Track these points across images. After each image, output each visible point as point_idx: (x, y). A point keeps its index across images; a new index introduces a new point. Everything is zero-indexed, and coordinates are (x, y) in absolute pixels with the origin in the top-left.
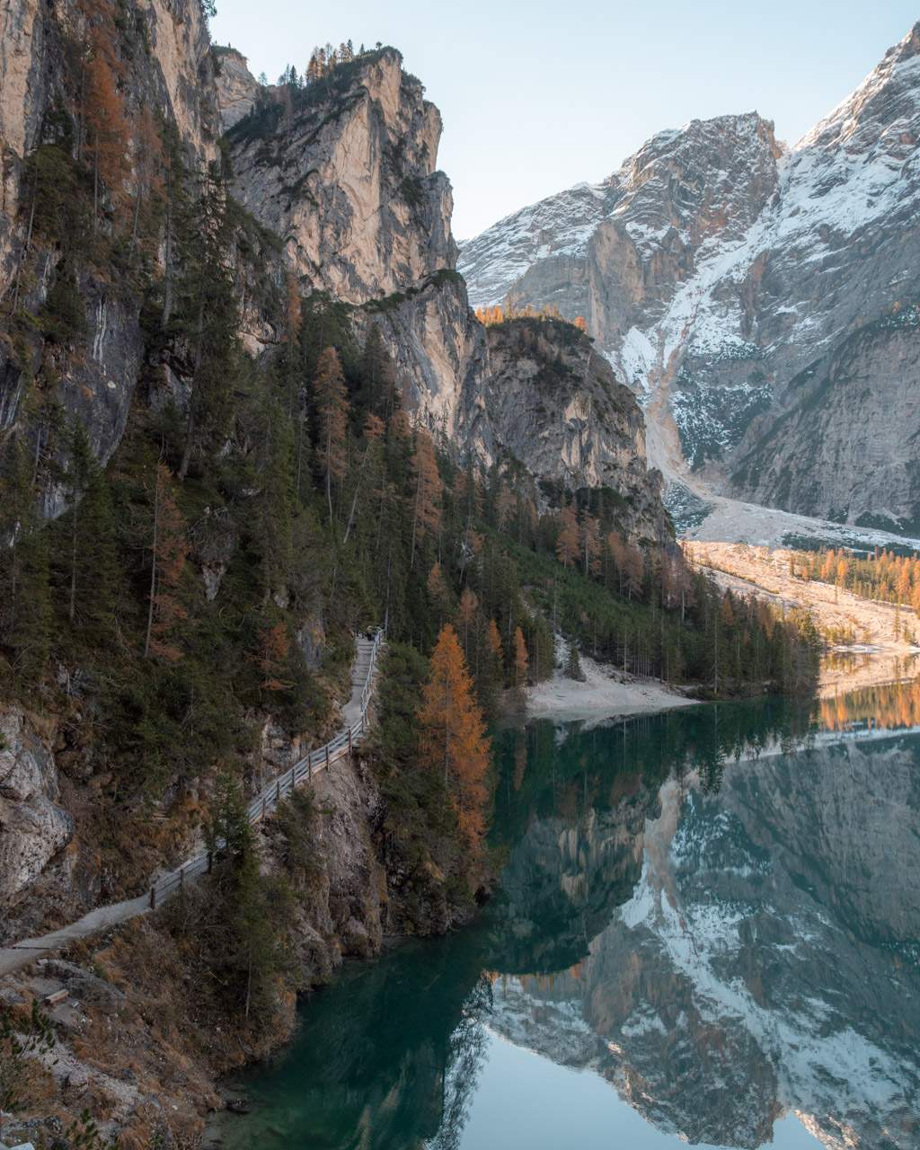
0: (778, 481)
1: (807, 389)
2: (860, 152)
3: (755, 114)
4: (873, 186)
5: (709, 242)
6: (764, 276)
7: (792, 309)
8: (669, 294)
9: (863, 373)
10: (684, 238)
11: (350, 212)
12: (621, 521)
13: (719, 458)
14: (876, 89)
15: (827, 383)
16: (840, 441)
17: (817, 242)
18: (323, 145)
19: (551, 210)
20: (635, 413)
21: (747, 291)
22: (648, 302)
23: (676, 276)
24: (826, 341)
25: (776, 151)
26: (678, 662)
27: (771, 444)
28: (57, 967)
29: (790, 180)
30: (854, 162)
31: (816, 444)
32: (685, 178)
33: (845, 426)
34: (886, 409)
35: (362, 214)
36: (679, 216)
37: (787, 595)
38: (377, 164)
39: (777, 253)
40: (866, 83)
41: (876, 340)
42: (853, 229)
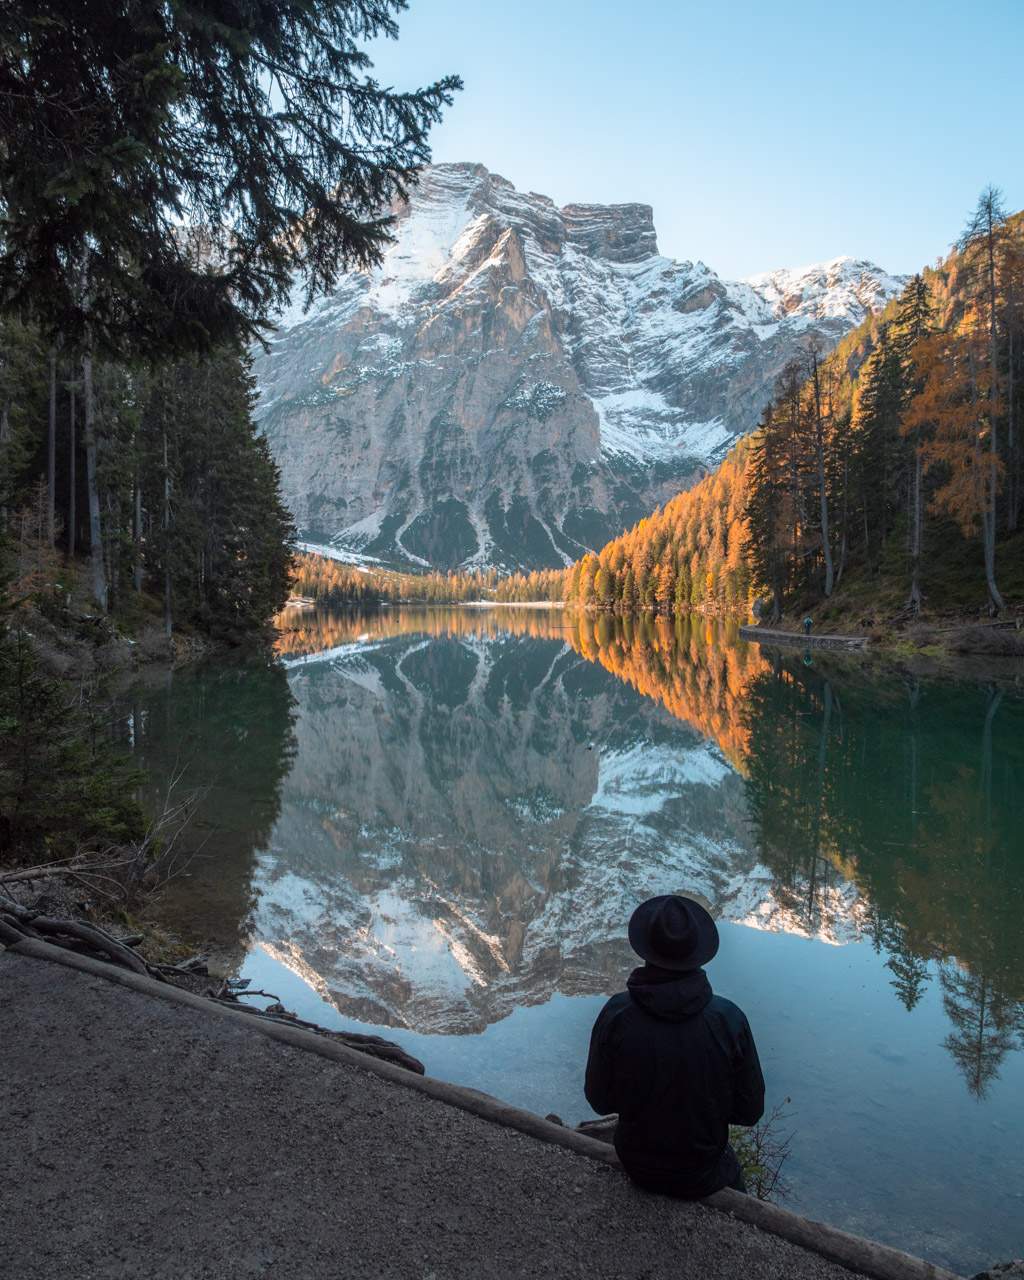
9: (283, 433)
24: (269, 405)
34: (296, 458)
41: (292, 413)
42: (291, 326)
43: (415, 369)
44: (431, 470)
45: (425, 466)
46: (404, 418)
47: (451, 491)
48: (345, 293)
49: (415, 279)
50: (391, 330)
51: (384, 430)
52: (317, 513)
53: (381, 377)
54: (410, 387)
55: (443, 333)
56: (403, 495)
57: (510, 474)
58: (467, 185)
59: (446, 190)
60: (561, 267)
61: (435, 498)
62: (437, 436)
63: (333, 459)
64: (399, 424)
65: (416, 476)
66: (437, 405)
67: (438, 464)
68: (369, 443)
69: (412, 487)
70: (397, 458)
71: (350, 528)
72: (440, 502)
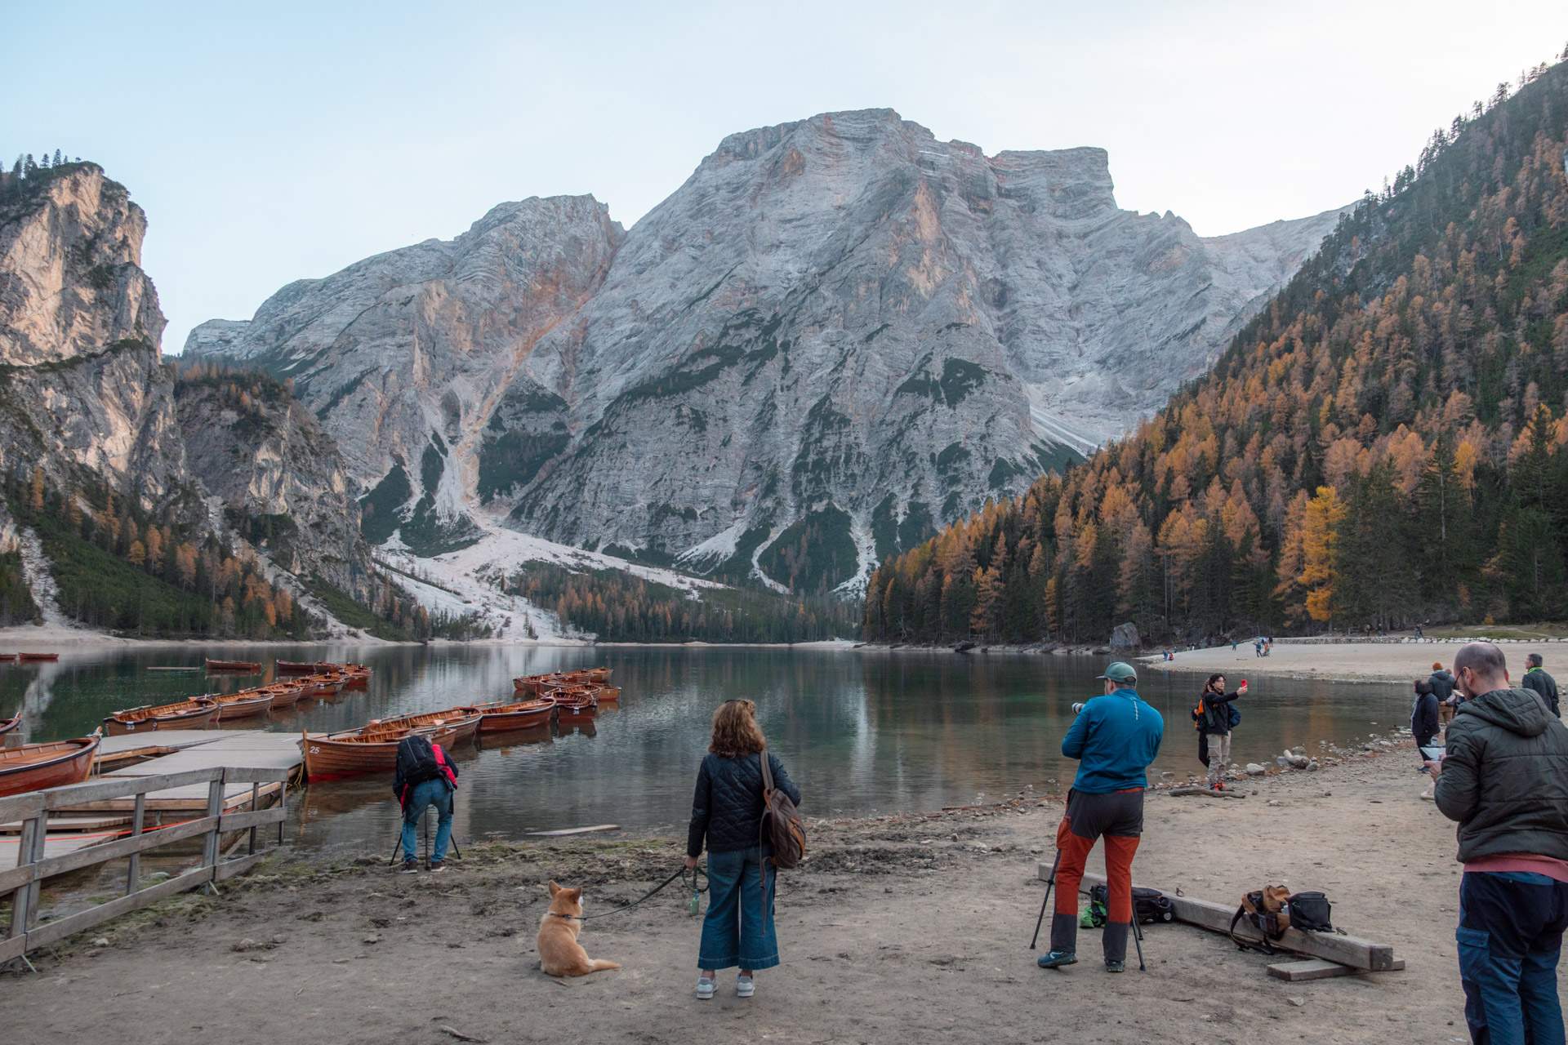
0: (548, 514)
3: (591, 197)
4: (677, 272)
5: (540, 305)
6: (585, 339)
9: (623, 429)
10: (516, 300)
11: (26, 294)
13: (508, 494)
16: (599, 485)
17: (627, 314)
19: (401, 261)
20: (334, 456)
21: (567, 351)
22: (474, 353)
23: (506, 333)
27: (547, 485)
31: (580, 485)
32: (521, 247)
33: (605, 472)
34: (637, 459)
35: (40, 295)
36: (513, 280)
39: (596, 321)
41: (635, 403)
42: (654, 307)
44: (806, 472)
45: (798, 468)
46: (774, 407)
47: (830, 497)
51: (749, 423)
52: (660, 527)
54: (785, 371)
56: (769, 503)
57: (907, 475)
60: (991, 227)
61: (809, 507)
62: (816, 432)
63: (683, 459)
64: (769, 416)
65: (787, 479)
66: (819, 390)
67: (816, 464)
68: (729, 440)
69: (780, 494)
70: (764, 458)
71: (699, 547)
72: (816, 511)
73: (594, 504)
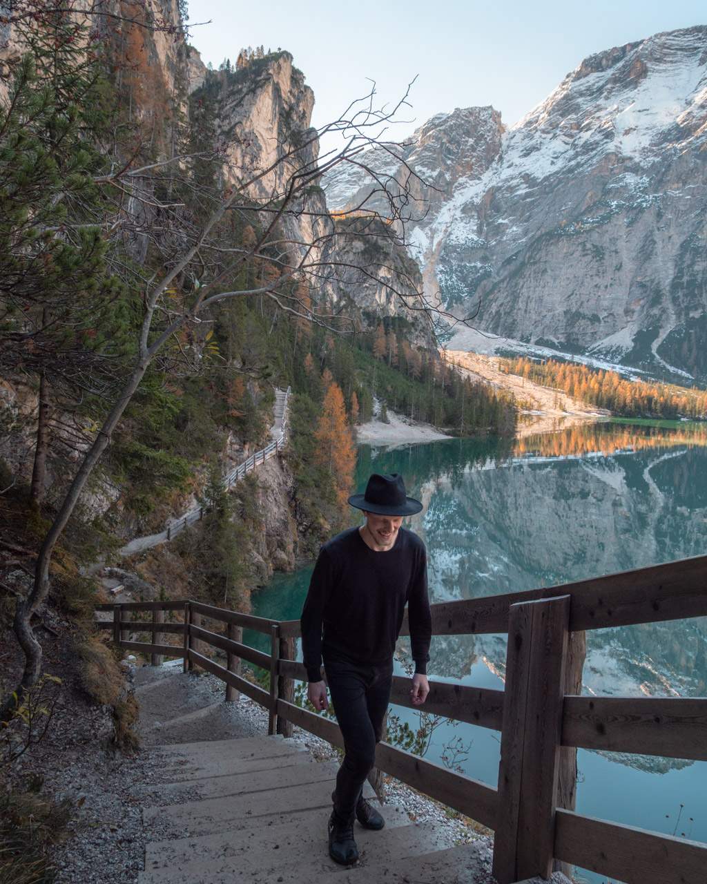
0: (494, 317)
1: (512, 267)
2: (548, 133)
3: (491, 107)
4: (555, 153)
5: (461, 180)
6: (491, 201)
7: (506, 221)
8: (438, 208)
9: (543, 259)
10: (448, 177)
11: (260, 149)
12: (408, 336)
13: (461, 303)
14: (559, 97)
15: (523, 264)
16: (529, 297)
17: (522, 183)
18: (245, 107)
19: (373, 156)
20: (418, 275)
21: (481, 209)
22: (426, 213)
23: (442, 199)
24: (524, 240)
25: (501, 129)
26: (442, 415)
27: (491, 297)
28: (116, 572)
29: (508, 147)
30: (544, 138)
31: (515, 298)
32: (449, 142)
33: (532, 289)
34: (555, 280)
35: (267, 150)
36: (446, 164)
37: (496, 382)
38: (276, 121)
39: (499, 189)
40: (554, 93)
41: (551, 241)
42: (542, 177)
43: (663, 199)
44: (682, 289)
45: (675, 286)
46: (655, 242)
47: (702, 307)
48: (591, 144)
49: (654, 127)
50: (636, 169)
51: (634, 254)
52: (574, 327)
53: (631, 208)
54: (659, 215)
55: (692, 165)
56: (656, 311)
58: (699, 45)
59: (679, 52)
61: (687, 314)
62: (688, 257)
63: (589, 280)
64: (650, 249)
65: (668, 294)
66: (686, 230)
67: (691, 283)
68: (621, 266)
69: (664, 305)
70: (647, 279)
71: (604, 341)
72: (693, 318)
73: (526, 311)
